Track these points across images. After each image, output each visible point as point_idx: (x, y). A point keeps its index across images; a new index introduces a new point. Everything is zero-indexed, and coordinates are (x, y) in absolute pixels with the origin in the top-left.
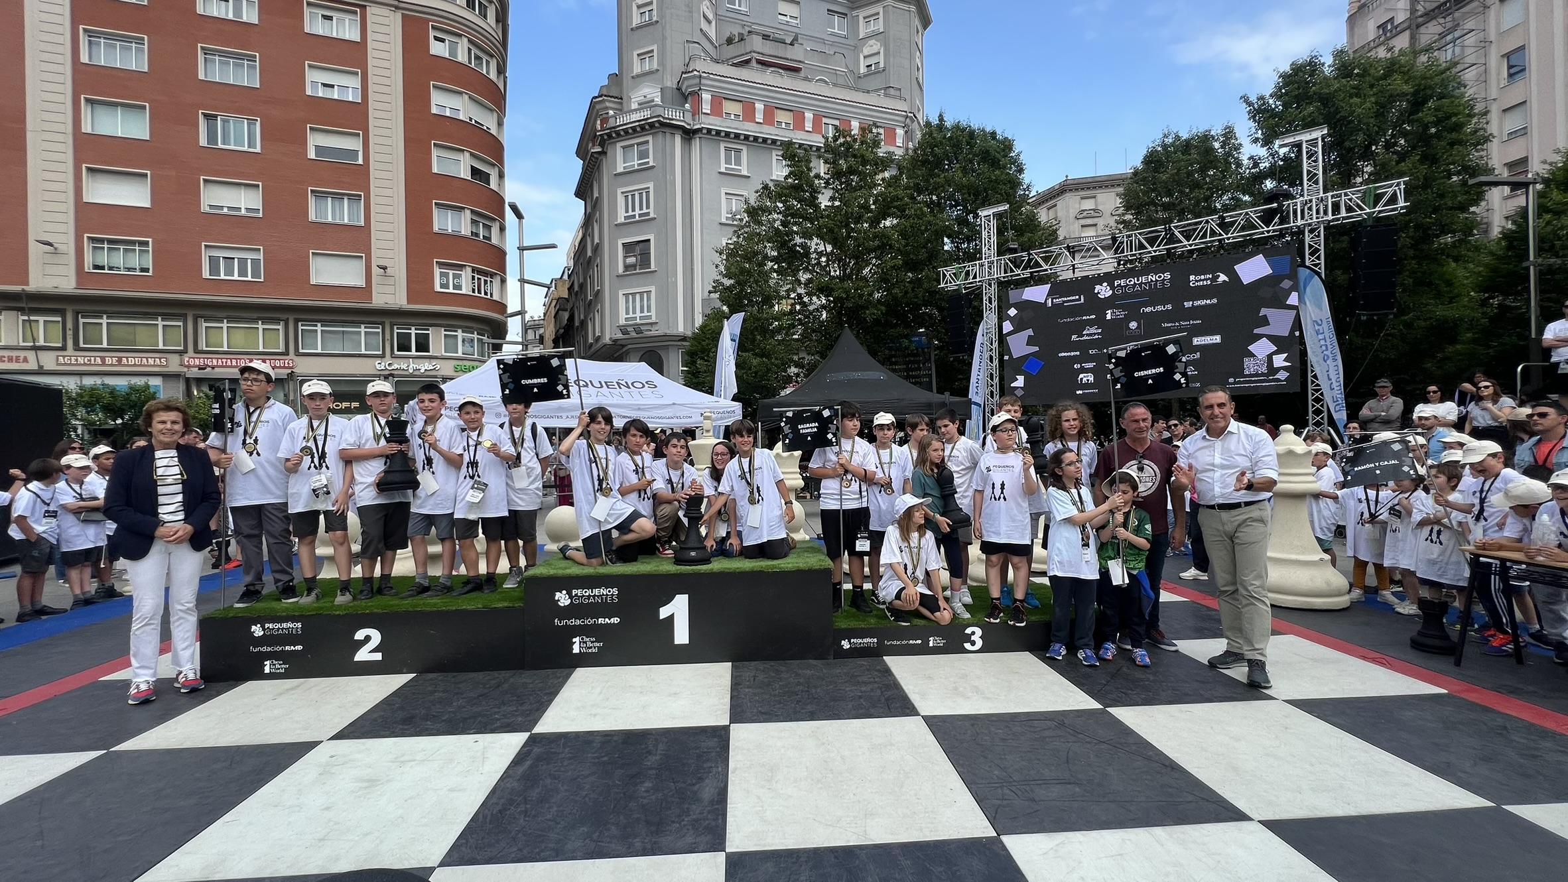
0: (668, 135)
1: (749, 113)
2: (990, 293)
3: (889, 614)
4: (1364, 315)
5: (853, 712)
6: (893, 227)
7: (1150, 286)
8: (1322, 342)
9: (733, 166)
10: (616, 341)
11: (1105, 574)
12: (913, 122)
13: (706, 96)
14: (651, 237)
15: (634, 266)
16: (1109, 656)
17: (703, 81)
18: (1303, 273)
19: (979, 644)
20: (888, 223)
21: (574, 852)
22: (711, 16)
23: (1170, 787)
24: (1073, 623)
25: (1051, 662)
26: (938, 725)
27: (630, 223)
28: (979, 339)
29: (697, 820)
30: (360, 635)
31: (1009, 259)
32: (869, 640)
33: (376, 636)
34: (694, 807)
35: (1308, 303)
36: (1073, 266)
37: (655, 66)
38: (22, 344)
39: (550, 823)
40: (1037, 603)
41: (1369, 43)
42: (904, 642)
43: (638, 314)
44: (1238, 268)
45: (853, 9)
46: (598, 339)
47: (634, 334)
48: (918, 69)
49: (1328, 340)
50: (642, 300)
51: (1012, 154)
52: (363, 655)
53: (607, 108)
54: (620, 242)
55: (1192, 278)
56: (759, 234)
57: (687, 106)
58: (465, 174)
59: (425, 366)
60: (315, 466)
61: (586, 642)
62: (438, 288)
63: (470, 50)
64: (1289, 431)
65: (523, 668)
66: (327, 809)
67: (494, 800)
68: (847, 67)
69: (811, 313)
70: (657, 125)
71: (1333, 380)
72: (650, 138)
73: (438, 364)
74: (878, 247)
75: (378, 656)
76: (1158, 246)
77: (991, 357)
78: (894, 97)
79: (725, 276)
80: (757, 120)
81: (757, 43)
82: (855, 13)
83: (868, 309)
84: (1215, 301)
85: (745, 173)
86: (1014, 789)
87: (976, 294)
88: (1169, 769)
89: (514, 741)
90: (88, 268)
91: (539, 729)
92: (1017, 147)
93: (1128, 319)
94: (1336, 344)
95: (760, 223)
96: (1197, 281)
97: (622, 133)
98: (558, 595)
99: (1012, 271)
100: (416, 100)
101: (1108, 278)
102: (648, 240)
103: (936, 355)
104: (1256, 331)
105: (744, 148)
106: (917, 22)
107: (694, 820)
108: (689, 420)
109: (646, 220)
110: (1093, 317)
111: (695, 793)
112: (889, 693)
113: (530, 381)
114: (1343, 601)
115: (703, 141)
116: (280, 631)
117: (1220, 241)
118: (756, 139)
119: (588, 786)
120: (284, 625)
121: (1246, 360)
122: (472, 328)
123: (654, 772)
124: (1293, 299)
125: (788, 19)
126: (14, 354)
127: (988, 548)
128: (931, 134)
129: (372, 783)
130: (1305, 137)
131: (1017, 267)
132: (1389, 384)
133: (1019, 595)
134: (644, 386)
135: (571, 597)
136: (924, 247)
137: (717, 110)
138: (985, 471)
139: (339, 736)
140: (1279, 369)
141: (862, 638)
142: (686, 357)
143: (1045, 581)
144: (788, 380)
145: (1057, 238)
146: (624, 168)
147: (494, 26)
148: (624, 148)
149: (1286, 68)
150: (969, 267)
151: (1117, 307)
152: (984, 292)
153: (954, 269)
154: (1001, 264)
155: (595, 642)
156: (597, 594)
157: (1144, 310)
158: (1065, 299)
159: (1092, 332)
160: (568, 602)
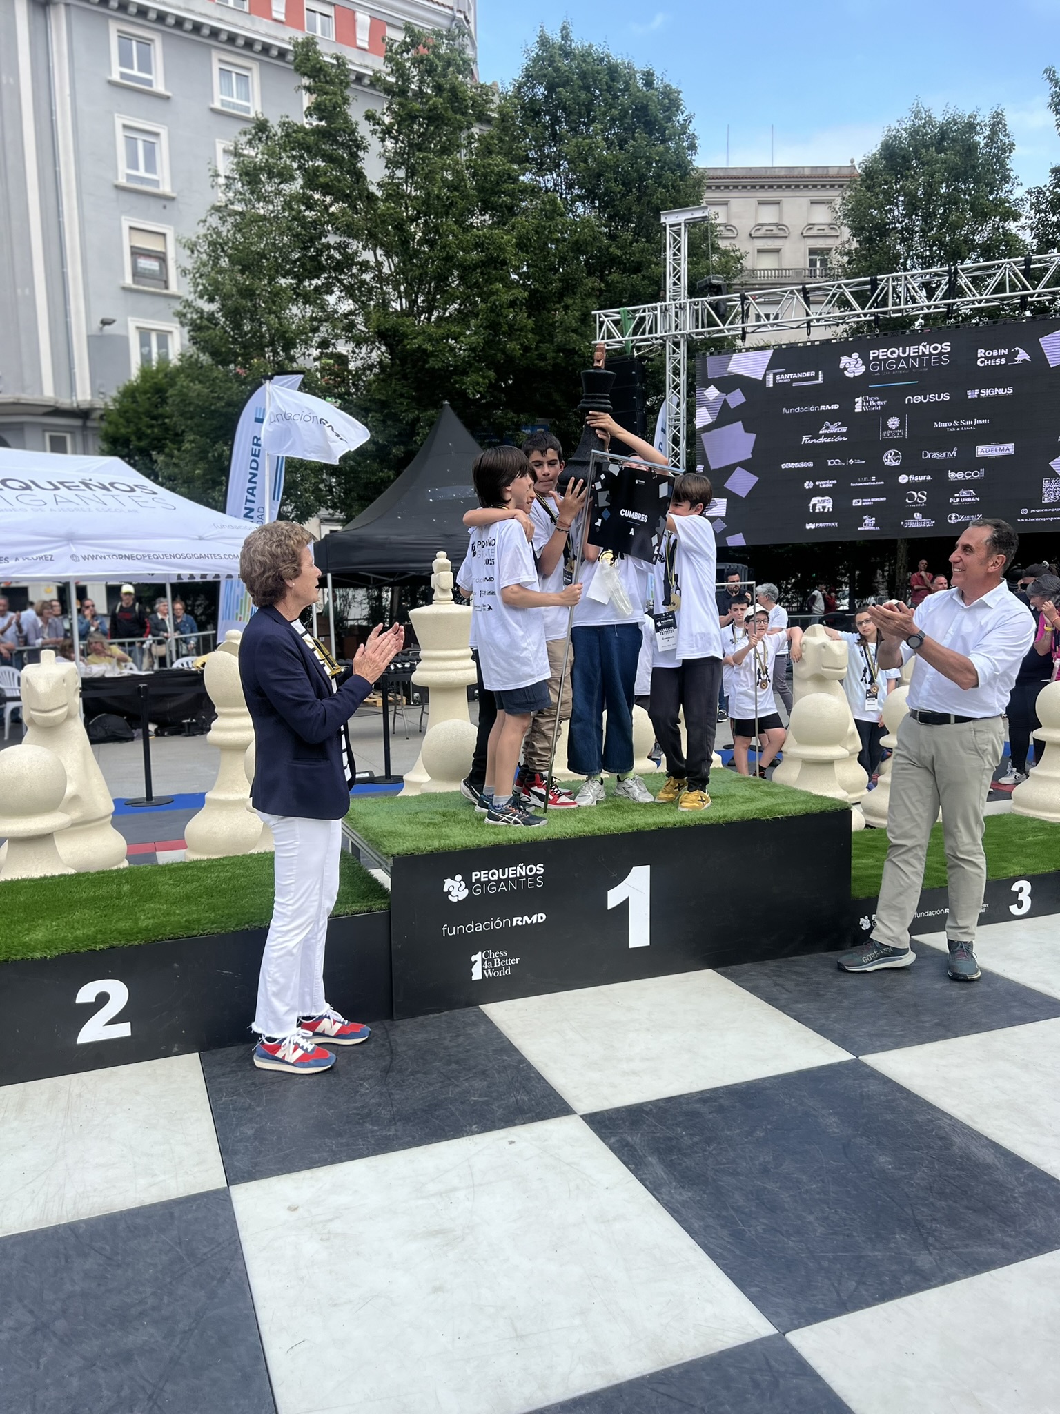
2: (677, 359)
9: (135, 72)
19: (1027, 904)
30: (87, 994)
31: (710, 304)
33: (119, 994)
36: (809, 323)
39: (838, 1238)
44: (1043, 342)
55: (981, 353)
61: (492, 960)
65: (391, 1017)
75: (128, 1029)
84: (1010, 391)
87: (654, 359)
93: (886, 413)
96: (986, 358)
98: (448, 883)
99: (713, 324)
101: (860, 345)
105: (158, 40)
110: (836, 407)
111: (970, 1158)
117: (1025, 298)
121: (1046, 481)
123: (862, 1140)
131: (723, 318)
135: (469, 885)
150: (644, 311)
151: (872, 393)
152: (668, 356)
153: (618, 313)
154: (697, 311)
155: (507, 957)
156: (511, 876)
157: (909, 400)
158: (795, 376)
159: (833, 431)
160: (464, 894)
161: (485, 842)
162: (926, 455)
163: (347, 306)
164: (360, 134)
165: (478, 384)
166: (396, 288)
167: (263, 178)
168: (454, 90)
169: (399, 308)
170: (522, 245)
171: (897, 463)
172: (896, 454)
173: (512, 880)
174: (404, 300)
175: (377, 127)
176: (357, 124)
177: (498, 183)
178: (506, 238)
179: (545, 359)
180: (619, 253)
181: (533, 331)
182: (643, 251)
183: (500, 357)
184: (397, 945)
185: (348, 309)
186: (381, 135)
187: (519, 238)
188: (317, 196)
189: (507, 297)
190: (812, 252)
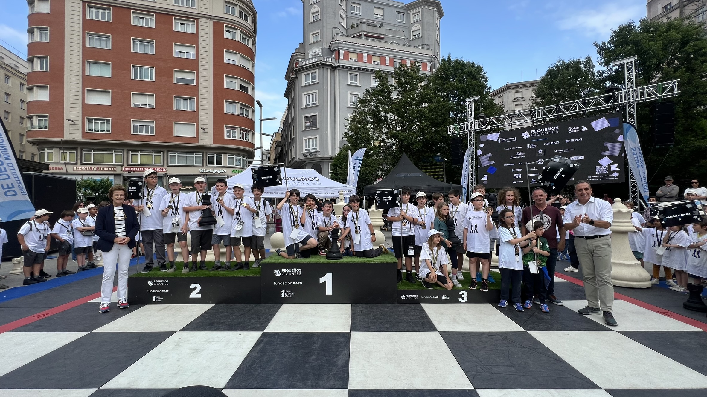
0: (325, 69)
1: (361, 58)
2: (471, 137)
3: (423, 284)
4: (658, 145)
5: (407, 328)
6: (426, 107)
7: (549, 133)
8: (636, 159)
9: (353, 82)
10: (301, 159)
11: (526, 268)
12: (435, 59)
13: (342, 52)
14: (317, 114)
15: (309, 127)
16: (529, 306)
17: (340, 45)
18: (625, 126)
19: (466, 299)
20: (424, 105)
21: (281, 385)
22: (344, 16)
23: (559, 370)
24: (511, 291)
25: (500, 309)
26: (447, 336)
27: (308, 108)
28: (465, 158)
29: (335, 374)
30: (192, 286)
31: (480, 121)
32: (414, 296)
33: (199, 287)
34: (334, 368)
35: (628, 139)
36: (511, 124)
37: (319, 39)
38: (60, 162)
39: (271, 372)
40: (493, 281)
41: (658, 16)
42: (430, 297)
43: (311, 148)
44: (592, 124)
45: (407, 10)
46: (293, 159)
47: (309, 157)
48: (437, 36)
49: (639, 157)
50: (313, 141)
51: (482, 73)
52: (193, 295)
53: (298, 58)
54: (304, 116)
55: (569, 129)
56: (365, 112)
57: (333, 56)
58: (238, 88)
59: (220, 171)
60: (174, 214)
61: (287, 293)
62: (226, 137)
63: (240, 35)
64: (619, 201)
65: (260, 303)
66: (178, 361)
67: (247, 361)
68: (405, 36)
69: (388, 147)
70: (320, 65)
71: (642, 177)
72: (317, 71)
73: (225, 170)
74: (419, 117)
75: (199, 296)
76: (553, 114)
77: (472, 166)
78: (427, 49)
79: (349, 130)
80: (364, 61)
81: (364, 27)
82: (408, 12)
83: (414, 145)
84: (581, 139)
85: (358, 84)
86: (482, 367)
87: (464, 138)
88: (558, 361)
89: (257, 335)
90: (86, 130)
91: (266, 330)
92: (485, 70)
93: (538, 148)
94: (643, 159)
95: (365, 107)
96: (572, 130)
97: (305, 69)
98: (275, 271)
99: (482, 126)
100: (218, 57)
101: (528, 129)
102: (316, 115)
103: (446, 165)
104: (602, 154)
105: (358, 74)
106: (437, 15)
107: (334, 374)
108: (333, 195)
109: (315, 106)
110: (521, 147)
111: (335, 362)
112: (423, 321)
113: (265, 178)
114: (648, 284)
115: (340, 71)
116: (160, 284)
117: (583, 111)
118: (364, 69)
119: (287, 357)
120: (161, 281)
121: (597, 167)
122: (240, 154)
123: (316, 352)
124: (621, 138)
125: (378, 16)
126: (57, 166)
127: (470, 255)
128: (444, 65)
129: (196, 350)
130: (626, 61)
131: (484, 124)
132: (672, 179)
133: (485, 277)
134: (313, 180)
135: (281, 272)
136: (440, 116)
137: (346, 57)
138: (468, 219)
139: (183, 330)
140: (614, 172)
141: (411, 295)
142: (332, 167)
143: (498, 271)
144: (377, 177)
145: (503, 111)
146: (306, 84)
147: (250, 24)
148: (305, 75)
149: (616, 28)
150: (462, 124)
151: (533, 143)
152: (469, 136)
153: (454, 126)
154: (477, 124)
155: (291, 292)
156: (292, 271)
157: (546, 144)
158: (507, 139)
159: (520, 155)
171: (542, 163)
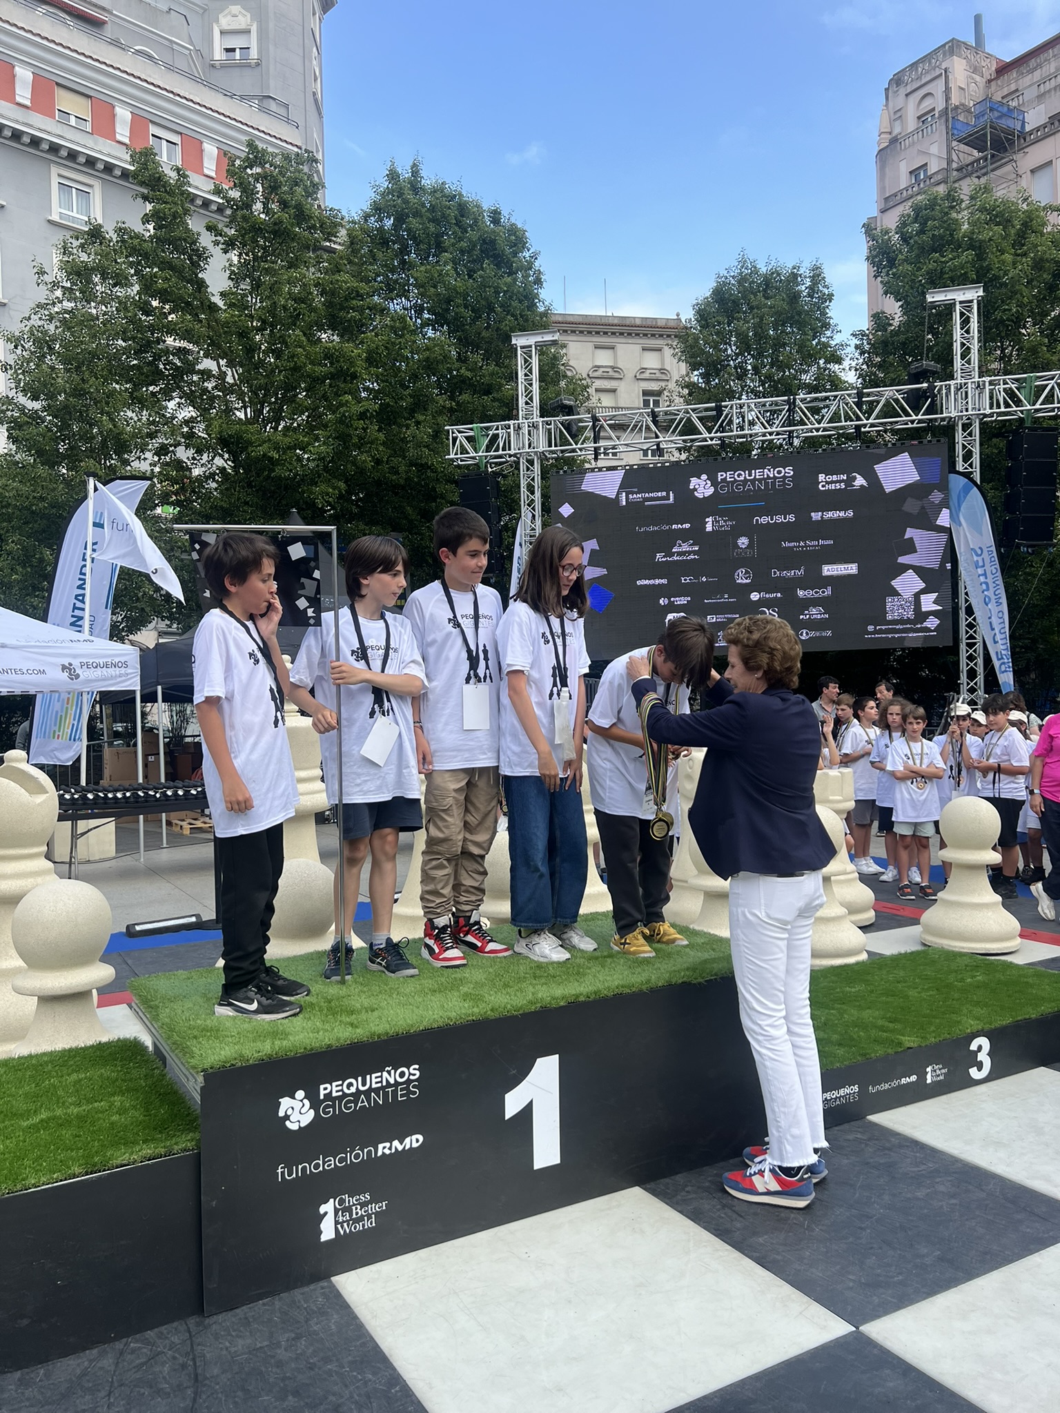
2: (530, 478)
4: (1023, 546)
7: (767, 484)
18: (957, 482)
19: (986, 1066)
31: (562, 424)
32: (847, 1090)
35: (962, 522)
42: (896, 1083)
44: (879, 468)
48: (315, 80)
49: (990, 576)
55: (821, 477)
61: (349, 1209)
68: (191, 43)
71: (997, 631)
78: (276, 116)
84: (850, 513)
87: (504, 476)
93: (736, 533)
96: (827, 483)
98: (285, 1103)
99: (567, 442)
104: (901, 560)
110: (687, 526)
117: (858, 428)
118: (16, 134)
121: (889, 599)
124: (944, 519)
130: (959, 296)
131: (575, 436)
135: (315, 1104)
140: (927, 614)
141: (838, 1088)
150: (497, 429)
151: (721, 513)
152: (522, 473)
153: (471, 429)
154: (549, 430)
155: (370, 1202)
156: (374, 1086)
157: (757, 520)
158: (647, 495)
159: (685, 549)
160: (306, 1117)
161: (338, 1039)
162: (775, 573)
163: (188, 412)
164: (203, 244)
165: (327, 494)
166: (241, 397)
167: (96, 279)
168: (299, 207)
169: (243, 416)
170: (372, 360)
171: (748, 581)
172: (747, 572)
173: (377, 1091)
174: (249, 410)
175: (219, 238)
176: (199, 234)
177: (346, 299)
178: (356, 351)
179: (397, 473)
180: (469, 374)
181: (384, 444)
182: (492, 374)
183: (351, 470)
184: (210, 1202)
185: (189, 415)
186: (224, 247)
187: (369, 352)
188: (155, 303)
189: (357, 409)
190: (645, 393)
